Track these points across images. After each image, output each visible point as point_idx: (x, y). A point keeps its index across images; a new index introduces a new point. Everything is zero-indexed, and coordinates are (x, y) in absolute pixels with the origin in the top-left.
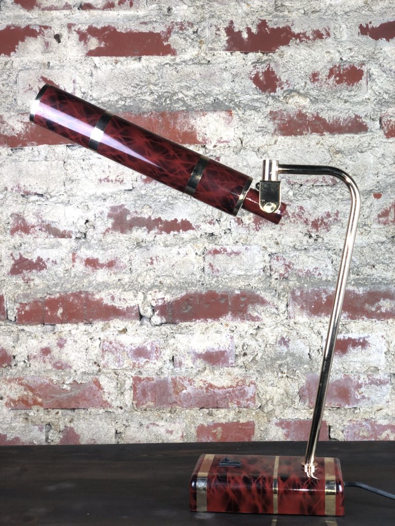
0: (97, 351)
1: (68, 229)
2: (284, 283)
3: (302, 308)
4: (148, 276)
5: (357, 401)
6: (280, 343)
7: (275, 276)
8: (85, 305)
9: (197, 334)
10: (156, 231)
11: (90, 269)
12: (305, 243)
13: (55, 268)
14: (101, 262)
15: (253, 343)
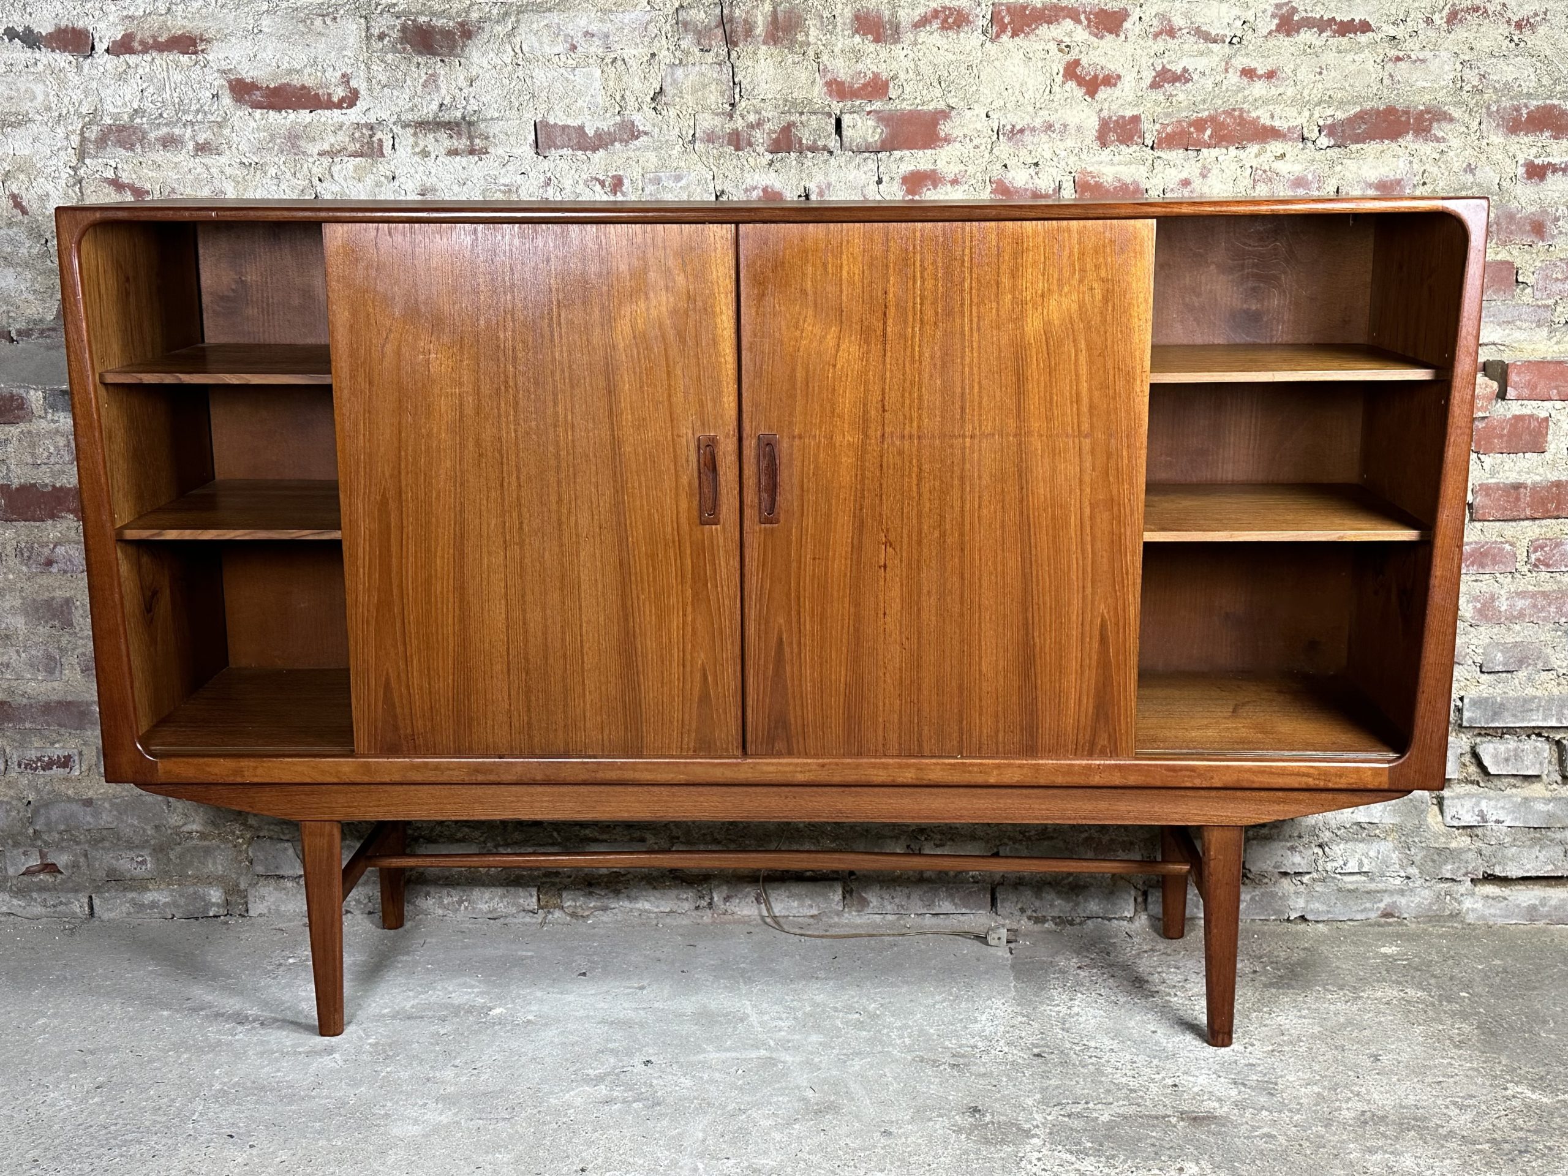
0: (1248, 182)
1: (1222, 33)
2: (1478, 97)
3: (1498, 125)
4: (1315, 91)
5: (1553, 237)
6: (1465, 171)
7: (1466, 88)
8: (1239, 124)
9: (1371, 159)
10: (1329, 33)
11: (1245, 80)
12: (1504, 48)
13: (1203, 81)
14: (1260, 72)
15: (1434, 170)
